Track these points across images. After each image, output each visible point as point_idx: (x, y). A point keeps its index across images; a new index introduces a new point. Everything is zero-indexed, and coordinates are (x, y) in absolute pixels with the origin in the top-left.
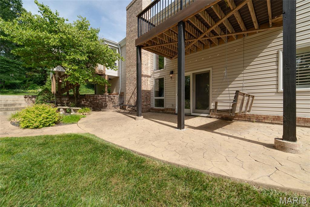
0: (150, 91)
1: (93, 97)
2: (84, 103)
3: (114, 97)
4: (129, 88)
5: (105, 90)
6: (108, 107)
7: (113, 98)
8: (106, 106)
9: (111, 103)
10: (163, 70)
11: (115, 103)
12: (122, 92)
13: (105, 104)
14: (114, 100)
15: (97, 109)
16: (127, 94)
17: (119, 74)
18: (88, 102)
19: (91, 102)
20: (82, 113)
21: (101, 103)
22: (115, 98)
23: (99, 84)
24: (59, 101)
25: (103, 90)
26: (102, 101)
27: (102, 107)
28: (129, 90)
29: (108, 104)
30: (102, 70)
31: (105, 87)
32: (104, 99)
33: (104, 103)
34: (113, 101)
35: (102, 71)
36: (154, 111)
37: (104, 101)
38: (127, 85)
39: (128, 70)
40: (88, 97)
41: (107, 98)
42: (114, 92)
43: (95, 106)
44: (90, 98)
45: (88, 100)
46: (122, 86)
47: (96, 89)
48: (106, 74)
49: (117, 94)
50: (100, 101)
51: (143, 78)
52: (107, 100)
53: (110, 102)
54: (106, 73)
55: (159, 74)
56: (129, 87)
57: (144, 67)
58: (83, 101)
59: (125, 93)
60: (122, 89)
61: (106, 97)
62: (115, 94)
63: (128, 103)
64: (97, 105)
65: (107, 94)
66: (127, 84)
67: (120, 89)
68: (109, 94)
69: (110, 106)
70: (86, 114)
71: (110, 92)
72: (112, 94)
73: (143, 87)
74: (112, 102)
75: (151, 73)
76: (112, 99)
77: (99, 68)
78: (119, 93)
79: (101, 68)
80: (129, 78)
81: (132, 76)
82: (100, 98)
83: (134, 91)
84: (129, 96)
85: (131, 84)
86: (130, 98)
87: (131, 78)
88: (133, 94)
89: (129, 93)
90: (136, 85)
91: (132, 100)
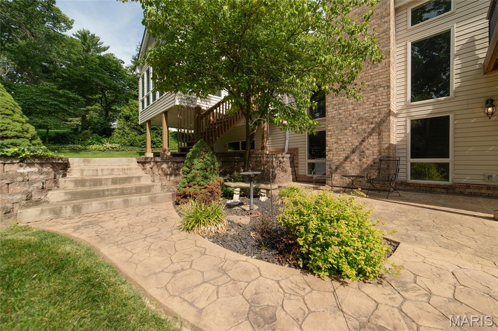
0: (395, 145)
4: (340, 140)
6: (277, 179)
7: (282, 160)
8: (275, 177)
9: (280, 169)
10: (444, 100)
11: (285, 171)
12: (291, 147)
13: (273, 172)
14: (283, 164)
16: (331, 152)
22: (285, 159)
26: (269, 167)
27: (269, 179)
28: (336, 143)
29: (276, 172)
32: (270, 162)
33: (271, 170)
34: (283, 167)
36: (412, 188)
37: (271, 166)
38: (329, 133)
46: (290, 136)
50: (266, 166)
51: (391, 118)
52: (274, 164)
55: (430, 107)
56: (339, 137)
57: (392, 94)
59: (301, 149)
60: (290, 141)
61: (273, 157)
64: (262, 175)
66: (329, 131)
67: (287, 141)
69: (279, 176)
74: (282, 169)
75: (399, 108)
76: (280, 162)
80: (339, 119)
81: (350, 115)
82: (265, 160)
83: (357, 146)
84: (338, 155)
85: (346, 131)
86: (341, 160)
87: (344, 119)
88: (353, 152)
89: (338, 150)
90: (365, 133)
91: (349, 165)
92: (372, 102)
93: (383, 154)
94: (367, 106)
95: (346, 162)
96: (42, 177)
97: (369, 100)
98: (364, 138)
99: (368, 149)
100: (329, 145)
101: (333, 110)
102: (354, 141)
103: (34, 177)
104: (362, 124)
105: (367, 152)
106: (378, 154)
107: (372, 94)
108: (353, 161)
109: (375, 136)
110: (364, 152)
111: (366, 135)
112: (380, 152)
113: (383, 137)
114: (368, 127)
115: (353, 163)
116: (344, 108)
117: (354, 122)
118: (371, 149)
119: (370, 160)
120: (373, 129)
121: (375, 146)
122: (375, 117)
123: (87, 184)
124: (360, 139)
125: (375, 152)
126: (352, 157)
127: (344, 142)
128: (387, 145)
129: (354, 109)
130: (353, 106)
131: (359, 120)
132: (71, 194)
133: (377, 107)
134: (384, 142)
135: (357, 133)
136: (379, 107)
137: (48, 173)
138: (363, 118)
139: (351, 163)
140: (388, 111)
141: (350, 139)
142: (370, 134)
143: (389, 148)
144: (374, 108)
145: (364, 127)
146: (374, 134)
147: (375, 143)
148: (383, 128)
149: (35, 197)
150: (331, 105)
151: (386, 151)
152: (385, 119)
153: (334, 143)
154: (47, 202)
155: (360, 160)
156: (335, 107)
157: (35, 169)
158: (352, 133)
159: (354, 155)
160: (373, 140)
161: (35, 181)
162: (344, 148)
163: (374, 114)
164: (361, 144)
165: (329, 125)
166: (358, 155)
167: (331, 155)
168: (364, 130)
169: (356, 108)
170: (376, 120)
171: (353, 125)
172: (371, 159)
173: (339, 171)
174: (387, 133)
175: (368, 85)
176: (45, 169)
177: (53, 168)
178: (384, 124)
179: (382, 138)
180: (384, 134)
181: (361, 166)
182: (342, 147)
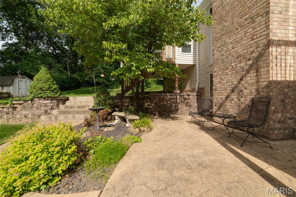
1: (159, 97)
2: (148, 105)
3: (189, 95)
4: (222, 79)
5: (175, 85)
6: (179, 111)
7: (187, 97)
8: (177, 110)
9: (184, 104)
11: (190, 105)
12: (200, 87)
13: (176, 106)
14: (188, 100)
15: (164, 114)
16: (217, 92)
17: (195, 60)
18: (153, 105)
19: (156, 104)
20: (138, 127)
21: (170, 105)
22: (190, 97)
23: (166, 76)
24: (120, 103)
25: (172, 86)
26: (172, 102)
27: (171, 111)
28: (220, 83)
29: (179, 106)
30: (171, 58)
31: (175, 81)
32: (174, 99)
33: (174, 105)
34: (188, 102)
35: (171, 60)
37: (174, 102)
38: (215, 74)
39: (218, 45)
40: (153, 97)
41: (178, 97)
42: (188, 88)
43: (161, 110)
44: (155, 98)
45: (152, 102)
46: (200, 78)
47: (164, 85)
48: (176, 63)
49: (193, 90)
50: (169, 102)
51: (274, 49)
52: (178, 101)
53: (182, 103)
54: (176, 61)
56: (222, 77)
57: (276, 19)
58: (147, 102)
59: (206, 88)
60: (200, 82)
61: (176, 96)
62: (190, 91)
63: (219, 108)
64: (165, 108)
65: (178, 92)
66: (215, 72)
67: (197, 82)
68: (181, 92)
69: (183, 109)
70: (144, 130)
71: (182, 89)
72: (184, 90)
73: (274, 72)
74: (186, 104)
76: (185, 99)
77: (167, 56)
78: (195, 89)
79: (169, 56)
80: (221, 60)
81: (230, 55)
82: (168, 97)
83: (236, 85)
84: (221, 94)
85: (227, 71)
86: (223, 99)
87: (226, 59)
88: (233, 91)
89: (221, 89)
90: (243, 71)
91: (230, 104)
92: (249, 37)
93: (261, 94)
94: (244, 42)
95: (227, 101)
96: (51, 104)
97: (247, 35)
98: (242, 77)
99: (246, 88)
100: (215, 85)
101: (218, 52)
102: (233, 80)
103: (48, 104)
104: (240, 62)
105: (245, 91)
106: (256, 93)
107: (249, 27)
108: (233, 100)
109: (253, 74)
110: (242, 91)
111: (244, 73)
112: (258, 91)
113: (262, 73)
114: (246, 65)
115: (233, 102)
116: (225, 49)
117: (233, 61)
118: (249, 88)
119: (248, 100)
120: (251, 66)
121: (253, 84)
122: (252, 52)
123: (69, 108)
124: (238, 78)
125: (253, 91)
126: (232, 97)
127: (226, 81)
128: (266, 83)
129: (233, 48)
130: (232, 45)
131: (238, 58)
132: (60, 112)
133: (255, 41)
134: (262, 80)
135: (236, 72)
136: (257, 40)
137: (54, 103)
138: (241, 56)
139: (231, 103)
140: (266, 43)
141: (230, 78)
142: (248, 72)
143: (267, 86)
144: (252, 42)
145: (242, 65)
146: (251, 72)
147: (253, 81)
148: (261, 63)
149: (49, 112)
150: (216, 49)
151: (265, 90)
152: (263, 52)
153: (218, 83)
154: (52, 114)
155: (239, 100)
156: (219, 49)
157: (49, 101)
158: (232, 72)
159: (233, 94)
160: (250, 78)
161: (49, 106)
162: (226, 87)
163: (252, 49)
164: (239, 83)
165: (215, 67)
166: (237, 94)
167: (217, 94)
168: (242, 68)
169: (235, 46)
170: (254, 55)
171: (233, 64)
172: (249, 98)
173: (222, 109)
174: (266, 69)
175: (246, 19)
176: (53, 102)
177: (57, 101)
178: (263, 59)
179: (260, 75)
180: (262, 70)
181: (239, 106)
182: (224, 87)
